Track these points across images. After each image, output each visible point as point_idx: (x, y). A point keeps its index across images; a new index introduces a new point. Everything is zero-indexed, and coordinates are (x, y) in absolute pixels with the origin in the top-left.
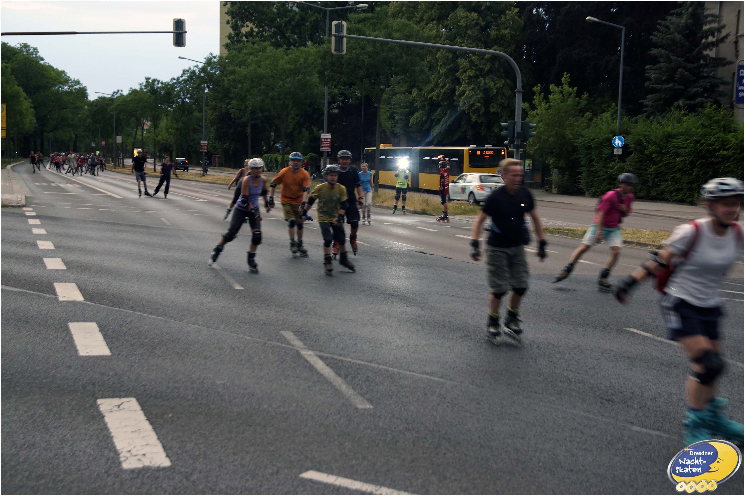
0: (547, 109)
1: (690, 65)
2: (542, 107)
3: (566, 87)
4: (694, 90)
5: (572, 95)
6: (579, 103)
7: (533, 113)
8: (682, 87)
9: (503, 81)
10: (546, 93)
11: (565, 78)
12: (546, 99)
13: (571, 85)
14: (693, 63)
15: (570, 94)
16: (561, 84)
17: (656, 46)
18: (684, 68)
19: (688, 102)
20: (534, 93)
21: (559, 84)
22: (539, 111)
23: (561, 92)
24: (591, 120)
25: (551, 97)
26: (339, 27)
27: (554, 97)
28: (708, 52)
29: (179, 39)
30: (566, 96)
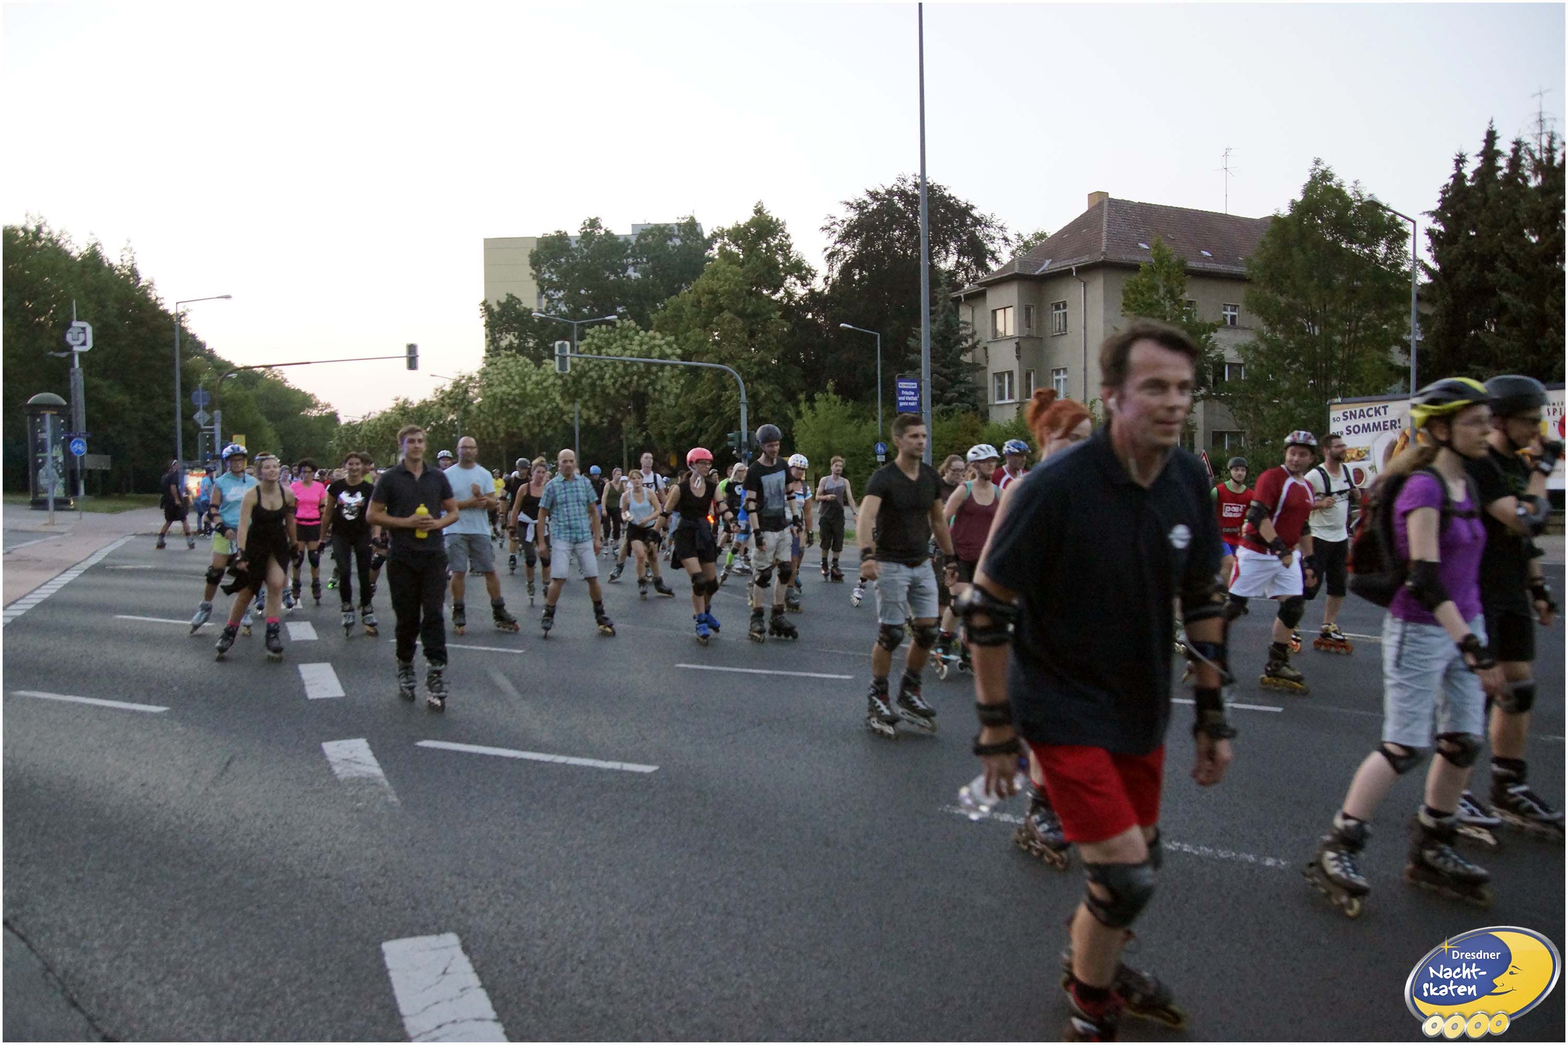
0: (813, 418)
1: (945, 371)
2: (808, 415)
4: (949, 395)
5: (838, 404)
7: (799, 421)
8: (938, 392)
9: (771, 386)
13: (836, 392)
14: (949, 368)
15: (835, 403)
16: (827, 392)
17: (913, 353)
18: (940, 374)
19: (946, 407)
20: (799, 401)
21: (824, 392)
22: (805, 418)
24: (860, 427)
26: (562, 348)
27: (820, 405)
28: (962, 358)
29: (412, 363)
30: (832, 404)
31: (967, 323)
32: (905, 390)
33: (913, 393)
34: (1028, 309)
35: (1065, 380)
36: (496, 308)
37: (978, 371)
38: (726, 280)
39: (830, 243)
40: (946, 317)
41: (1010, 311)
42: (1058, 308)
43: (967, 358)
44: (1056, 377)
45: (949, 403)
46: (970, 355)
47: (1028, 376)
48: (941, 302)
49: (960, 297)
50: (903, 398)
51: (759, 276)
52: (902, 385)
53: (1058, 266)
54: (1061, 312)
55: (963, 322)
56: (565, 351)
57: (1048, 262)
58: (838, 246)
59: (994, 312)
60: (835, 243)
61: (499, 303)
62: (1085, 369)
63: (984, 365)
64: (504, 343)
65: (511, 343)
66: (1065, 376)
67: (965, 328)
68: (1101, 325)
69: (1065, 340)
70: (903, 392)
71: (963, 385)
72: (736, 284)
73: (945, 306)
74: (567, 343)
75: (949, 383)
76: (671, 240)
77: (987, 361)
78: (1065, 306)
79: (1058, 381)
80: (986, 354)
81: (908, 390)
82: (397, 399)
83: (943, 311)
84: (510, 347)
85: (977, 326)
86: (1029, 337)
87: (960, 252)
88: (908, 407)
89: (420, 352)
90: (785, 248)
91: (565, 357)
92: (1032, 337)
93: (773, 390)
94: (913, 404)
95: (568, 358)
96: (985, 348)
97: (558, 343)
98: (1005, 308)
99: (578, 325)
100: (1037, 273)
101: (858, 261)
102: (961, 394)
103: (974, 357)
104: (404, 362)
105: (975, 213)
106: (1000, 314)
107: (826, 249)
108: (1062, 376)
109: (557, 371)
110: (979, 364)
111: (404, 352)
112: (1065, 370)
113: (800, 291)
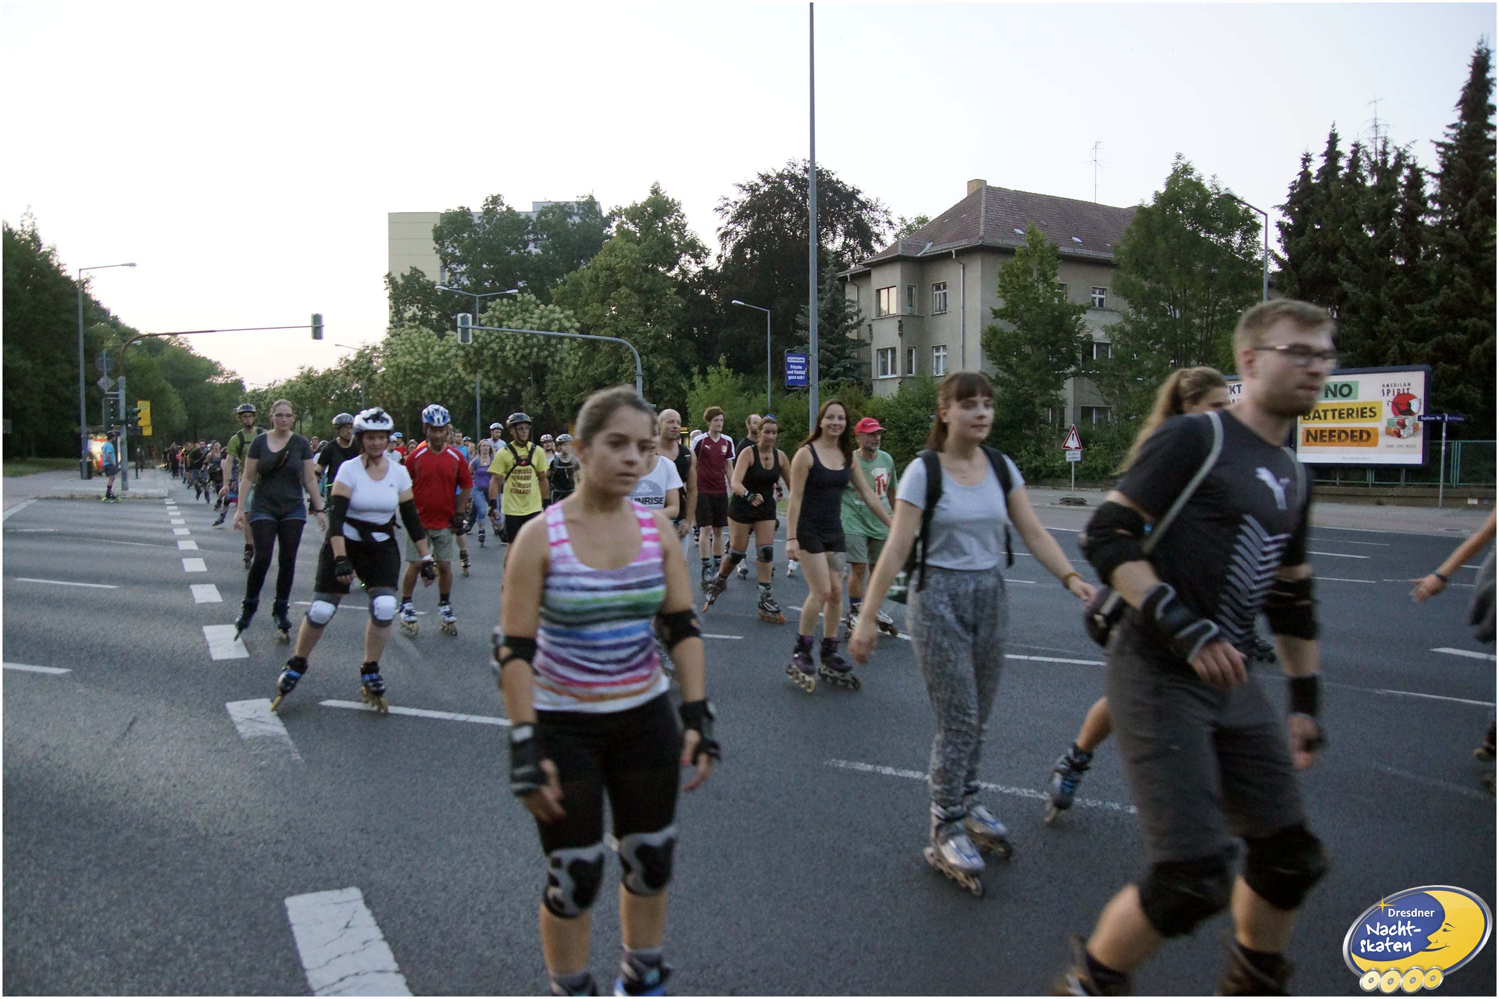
0: (707, 389)
1: (832, 346)
2: (701, 387)
3: (723, 368)
4: (836, 369)
5: (730, 377)
6: (736, 383)
7: (692, 393)
8: (825, 367)
9: (666, 360)
10: (704, 372)
11: (722, 359)
12: (704, 380)
13: (728, 366)
14: (835, 344)
15: (727, 376)
16: (719, 365)
17: (801, 329)
18: (827, 350)
19: (832, 381)
20: (693, 374)
21: (716, 365)
22: (698, 391)
23: (719, 373)
24: (749, 399)
25: (709, 378)
26: (464, 319)
27: (712, 378)
28: (848, 334)
29: (317, 333)
30: (724, 377)
31: (853, 302)
32: (793, 364)
33: (801, 367)
34: (910, 289)
35: (945, 356)
36: (400, 281)
37: (863, 346)
38: (624, 257)
39: (723, 223)
40: (832, 296)
41: (893, 291)
42: (938, 288)
43: (852, 335)
44: (936, 354)
45: (835, 377)
46: (855, 331)
47: (910, 352)
48: (828, 281)
49: (846, 277)
50: (792, 372)
51: (655, 254)
52: (791, 359)
53: (940, 249)
54: (941, 292)
55: (849, 301)
56: (467, 323)
57: (929, 245)
58: (731, 226)
59: (878, 291)
60: (728, 224)
61: (403, 276)
62: (963, 347)
63: (868, 341)
64: (407, 315)
65: (415, 315)
66: (945, 353)
67: (850, 306)
68: (978, 305)
69: (943, 320)
70: (792, 367)
71: (849, 360)
72: (633, 262)
73: (832, 285)
74: (470, 316)
75: (836, 359)
76: (571, 217)
77: (871, 338)
78: (945, 288)
79: (938, 357)
80: (871, 330)
81: (797, 364)
82: (302, 368)
83: (830, 290)
84: (414, 318)
85: (862, 304)
86: (911, 316)
87: (847, 234)
88: (796, 380)
89: (325, 322)
90: (680, 228)
91: (467, 329)
92: (915, 316)
93: (668, 363)
94: (798, 378)
95: (470, 330)
96: (870, 326)
97: (460, 315)
98: (888, 288)
99: (480, 298)
100: (919, 255)
101: (750, 241)
102: (846, 369)
103: (858, 334)
104: (309, 332)
105: (861, 197)
106: (884, 293)
107: (719, 229)
108: (942, 353)
109: (460, 342)
110: (864, 341)
111: (309, 322)
112: (944, 347)
113: (694, 269)
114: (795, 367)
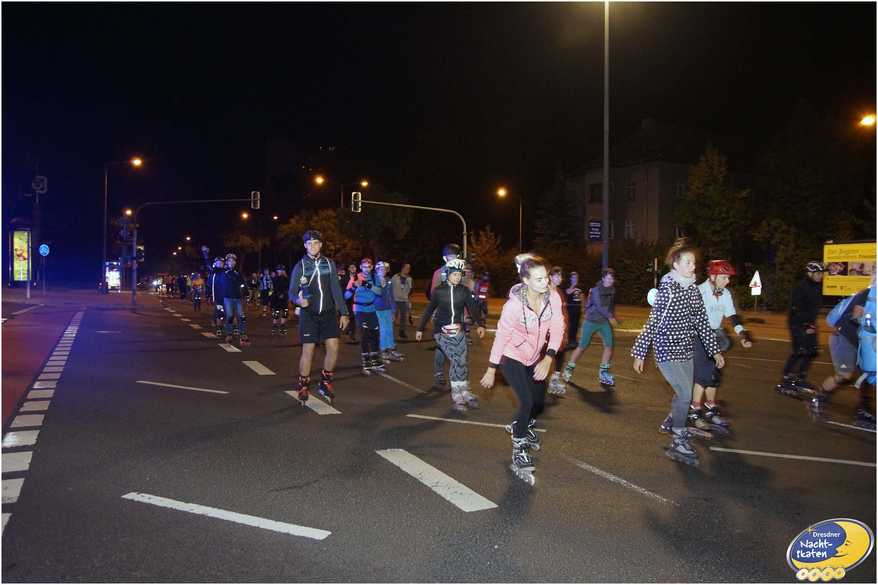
3: (488, 232)
4: (563, 235)
6: (496, 242)
10: (477, 235)
11: (488, 228)
12: (477, 240)
13: (491, 231)
16: (486, 230)
21: (484, 230)
23: (486, 235)
25: (480, 239)
26: (356, 196)
30: (490, 237)
33: (598, 230)
34: (611, 185)
44: (627, 226)
50: (592, 233)
52: (592, 224)
56: (358, 198)
59: (590, 186)
69: (633, 204)
78: (634, 184)
81: (595, 227)
91: (358, 202)
99: (344, 187)
114: (595, 229)
